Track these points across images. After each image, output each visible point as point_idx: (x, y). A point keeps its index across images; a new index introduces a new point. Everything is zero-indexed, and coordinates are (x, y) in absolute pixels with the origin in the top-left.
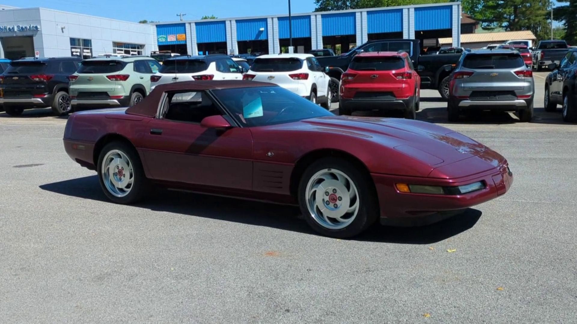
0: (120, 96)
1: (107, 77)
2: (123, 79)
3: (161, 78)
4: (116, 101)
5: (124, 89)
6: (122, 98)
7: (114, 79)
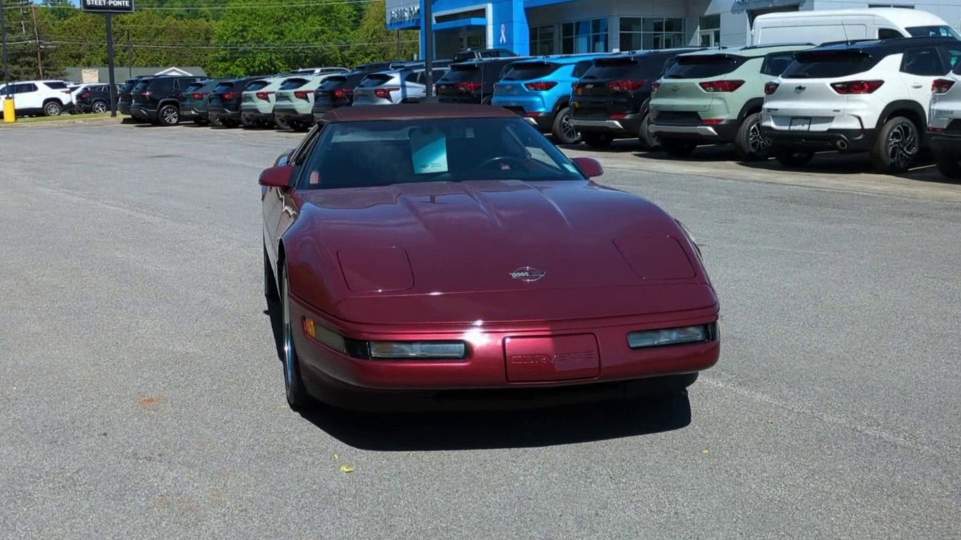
0: (720, 120)
1: (702, 84)
2: (728, 88)
3: (779, 88)
4: (711, 129)
5: (727, 108)
6: (723, 123)
7: (712, 88)
